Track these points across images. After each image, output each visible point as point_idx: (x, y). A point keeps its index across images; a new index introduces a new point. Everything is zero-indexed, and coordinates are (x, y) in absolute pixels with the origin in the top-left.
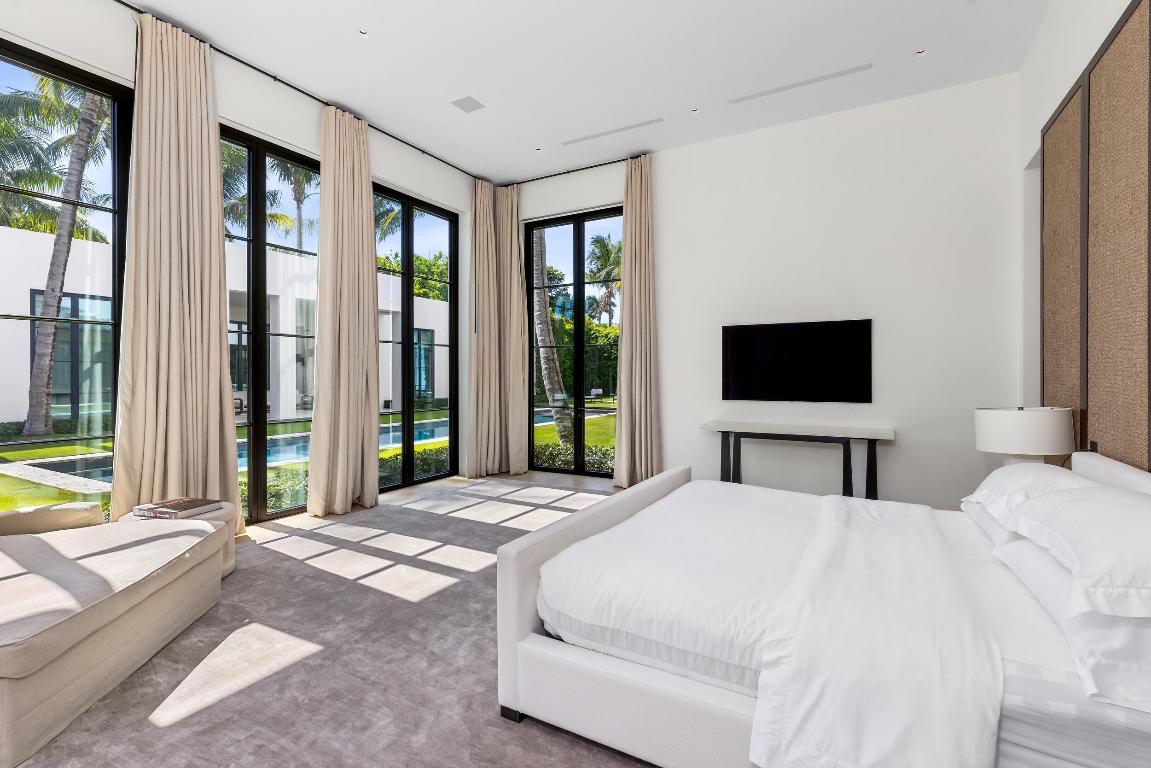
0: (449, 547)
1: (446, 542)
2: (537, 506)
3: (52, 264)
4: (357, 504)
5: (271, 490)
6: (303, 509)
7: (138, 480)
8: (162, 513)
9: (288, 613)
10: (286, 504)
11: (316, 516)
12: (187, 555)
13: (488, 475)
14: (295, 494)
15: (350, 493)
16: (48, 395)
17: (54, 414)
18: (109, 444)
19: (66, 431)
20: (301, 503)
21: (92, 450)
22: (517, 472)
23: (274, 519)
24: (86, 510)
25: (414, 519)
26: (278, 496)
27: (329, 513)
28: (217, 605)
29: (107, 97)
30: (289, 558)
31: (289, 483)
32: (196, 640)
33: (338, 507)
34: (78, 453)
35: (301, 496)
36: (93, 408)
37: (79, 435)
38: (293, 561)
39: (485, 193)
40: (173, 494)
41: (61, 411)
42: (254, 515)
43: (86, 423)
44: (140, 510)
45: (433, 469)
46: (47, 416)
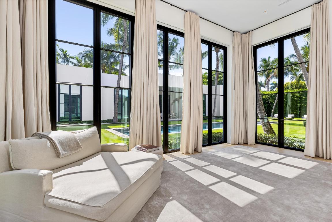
0: (240, 176)
1: (239, 174)
2: (272, 161)
3: (118, 81)
4: (196, 150)
5: (169, 143)
6: (178, 150)
7: (136, 136)
8: (143, 149)
9: (185, 197)
10: (173, 147)
11: (183, 153)
12: (152, 168)
13: (239, 144)
14: (176, 144)
15: (194, 146)
16: (117, 113)
17: (118, 118)
18: (129, 126)
19: (119, 122)
20: (178, 148)
21: (124, 127)
22: (252, 144)
23: (170, 153)
24: (123, 146)
25: (219, 159)
26: (171, 145)
27: (187, 153)
28: (160, 187)
29: (128, 20)
30: (179, 170)
31: (174, 141)
32: (155, 202)
33: (190, 150)
34: (121, 127)
35: (178, 146)
36: (126, 117)
37: (122, 123)
38: (181, 171)
39: (238, 37)
40: (145, 143)
41: (119, 117)
42: (165, 151)
43: (123, 119)
44: (137, 147)
45: (217, 139)
46: (117, 118)
